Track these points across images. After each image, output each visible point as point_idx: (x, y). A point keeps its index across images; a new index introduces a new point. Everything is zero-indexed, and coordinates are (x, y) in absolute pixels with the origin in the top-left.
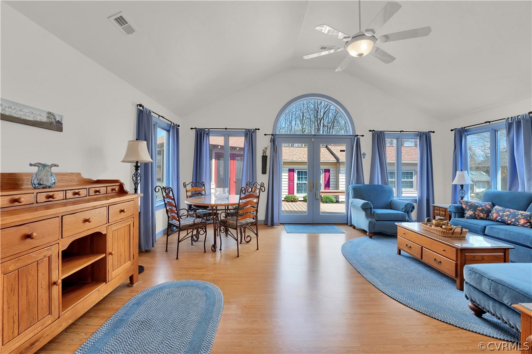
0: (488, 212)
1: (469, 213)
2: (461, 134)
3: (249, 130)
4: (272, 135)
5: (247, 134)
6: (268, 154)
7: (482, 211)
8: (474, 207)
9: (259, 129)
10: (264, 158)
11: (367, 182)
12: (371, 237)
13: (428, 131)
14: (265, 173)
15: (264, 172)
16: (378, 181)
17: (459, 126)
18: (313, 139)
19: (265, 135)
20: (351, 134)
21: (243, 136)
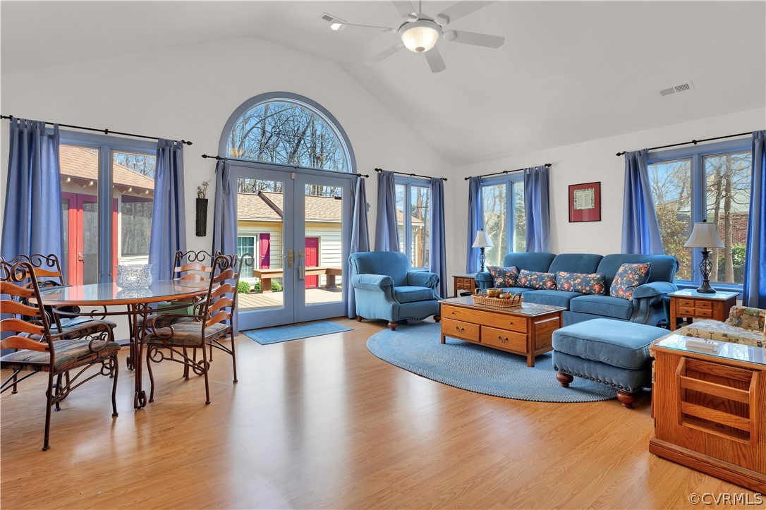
0: (516, 278)
1: (499, 281)
2: (476, 184)
3: (167, 142)
4: (218, 158)
5: (164, 150)
6: (210, 195)
7: (510, 277)
8: (502, 273)
9: (189, 143)
10: (201, 204)
11: (372, 249)
12: (394, 329)
13: (439, 177)
14: (204, 234)
15: (201, 231)
16: (386, 247)
17: (474, 175)
18: (293, 174)
19: (204, 156)
20: (350, 171)
21: (152, 154)
